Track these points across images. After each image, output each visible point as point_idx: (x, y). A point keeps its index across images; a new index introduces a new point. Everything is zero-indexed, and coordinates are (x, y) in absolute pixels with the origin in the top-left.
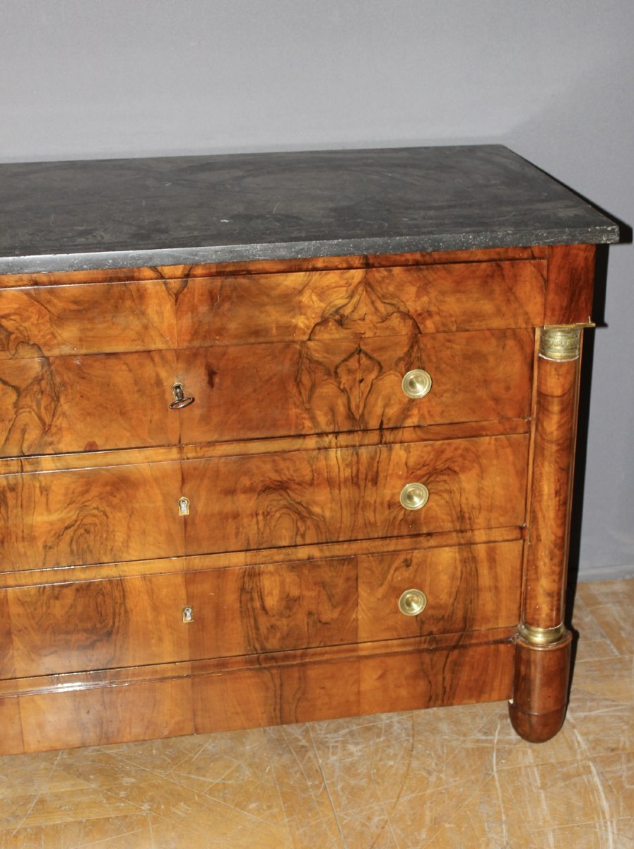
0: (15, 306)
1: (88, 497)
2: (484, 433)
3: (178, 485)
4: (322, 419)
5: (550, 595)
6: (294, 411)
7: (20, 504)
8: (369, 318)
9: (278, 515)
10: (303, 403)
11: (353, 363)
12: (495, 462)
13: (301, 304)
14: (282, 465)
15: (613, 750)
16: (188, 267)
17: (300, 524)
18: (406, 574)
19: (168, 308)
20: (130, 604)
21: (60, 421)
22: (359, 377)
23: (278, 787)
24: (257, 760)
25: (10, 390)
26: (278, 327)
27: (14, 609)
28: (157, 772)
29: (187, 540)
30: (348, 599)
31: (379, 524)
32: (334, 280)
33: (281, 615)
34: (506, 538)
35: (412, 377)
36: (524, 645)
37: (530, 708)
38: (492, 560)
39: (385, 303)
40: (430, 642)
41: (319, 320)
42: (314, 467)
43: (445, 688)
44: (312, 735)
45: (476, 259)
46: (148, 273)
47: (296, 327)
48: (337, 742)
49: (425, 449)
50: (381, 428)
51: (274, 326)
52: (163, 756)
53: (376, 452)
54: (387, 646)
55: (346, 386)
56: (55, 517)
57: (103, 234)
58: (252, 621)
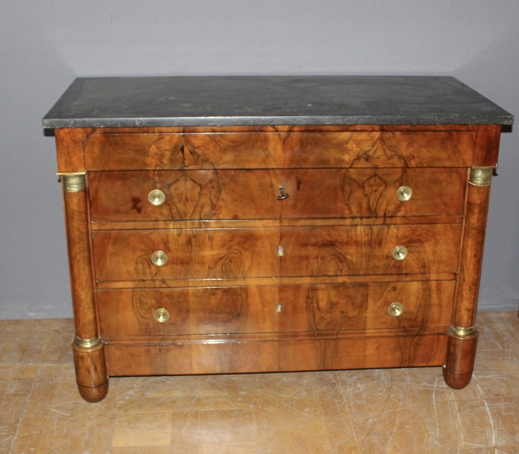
0: (203, 142)
1: (232, 243)
2: (438, 222)
3: (278, 240)
4: (354, 210)
5: (468, 310)
6: (340, 205)
7: (198, 244)
8: (382, 157)
9: (328, 259)
10: (345, 201)
11: (372, 181)
12: (443, 238)
13: (347, 149)
14: (332, 232)
15: (497, 395)
16: (291, 127)
17: (340, 264)
18: (394, 294)
19: (279, 147)
20: (250, 300)
21: (221, 203)
22: (374, 188)
23: (320, 402)
24: (309, 388)
25: (197, 186)
26: (335, 160)
27: (192, 299)
28: (258, 390)
29: (281, 268)
30: (363, 306)
31: (381, 267)
32: (364, 137)
33: (327, 312)
34: (447, 279)
35: (402, 190)
36: (454, 336)
37: (454, 370)
38: (439, 290)
39: (390, 150)
40: (404, 332)
41: (355, 157)
42: (349, 235)
43: (410, 357)
44: (338, 378)
45: (439, 129)
46: (270, 128)
47: (344, 160)
48: (351, 382)
49: (407, 229)
50: (385, 216)
51: (332, 159)
52: (261, 383)
53: (381, 229)
54: (381, 332)
55: (368, 193)
56: (215, 253)
57: (248, 108)
58: (312, 314)
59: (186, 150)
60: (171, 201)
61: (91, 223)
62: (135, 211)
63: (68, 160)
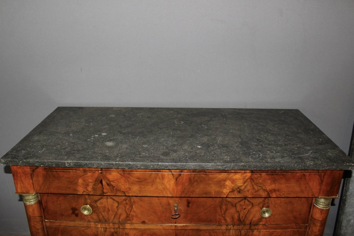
0: (116, 178)
2: (289, 228)
4: (229, 220)
6: (218, 217)
8: (250, 191)
10: (222, 215)
11: (242, 203)
13: (225, 184)
19: (173, 182)
21: (133, 214)
22: (244, 207)
25: (115, 202)
32: (238, 177)
35: (265, 210)
39: (257, 186)
41: (231, 190)
47: (222, 192)
49: (266, 232)
50: (250, 224)
51: (213, 191)
53: (248, 232)
55: (239, 210)
59: (104, 182)
60: (98, 211)
61: (45, 221)
62: (73, 216)
63: (22, 185)
